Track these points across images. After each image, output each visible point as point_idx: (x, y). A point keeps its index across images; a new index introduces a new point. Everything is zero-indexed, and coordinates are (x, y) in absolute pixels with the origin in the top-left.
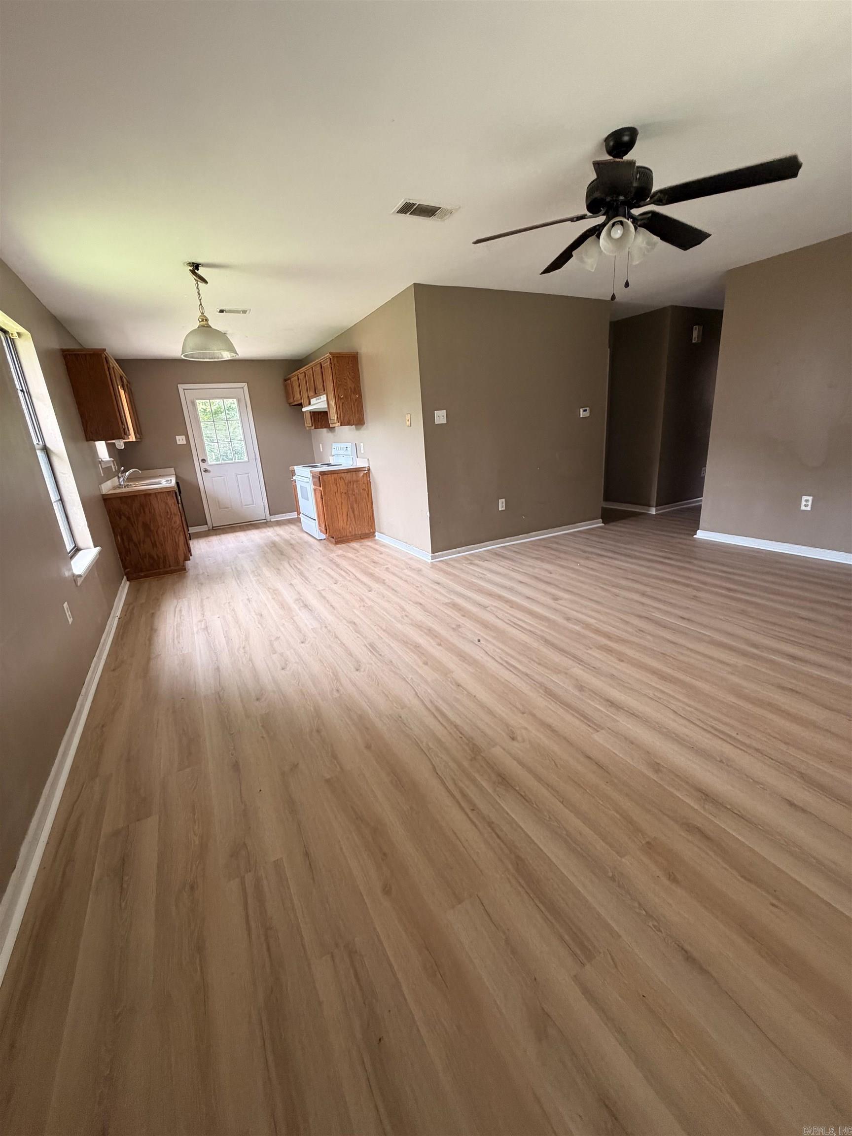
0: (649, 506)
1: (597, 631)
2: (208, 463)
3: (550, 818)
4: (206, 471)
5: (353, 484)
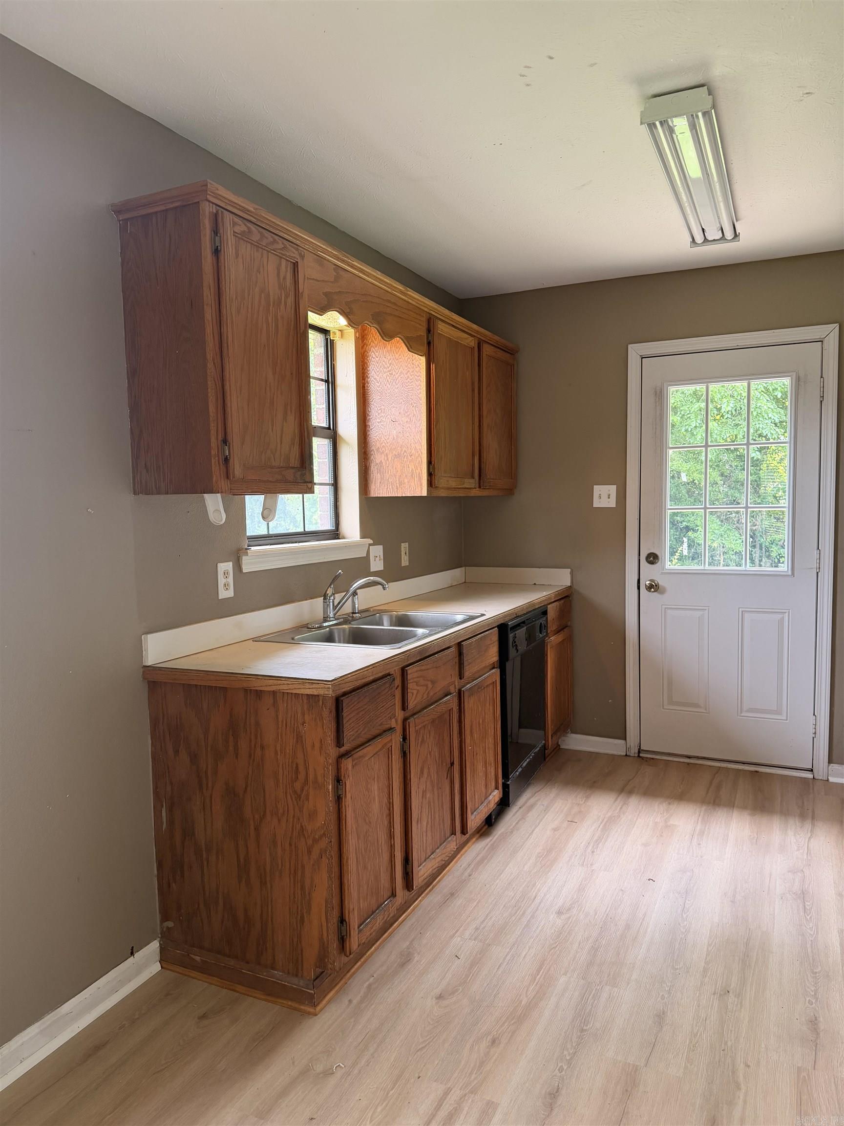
2: (663, 567)
4: (653, 587)
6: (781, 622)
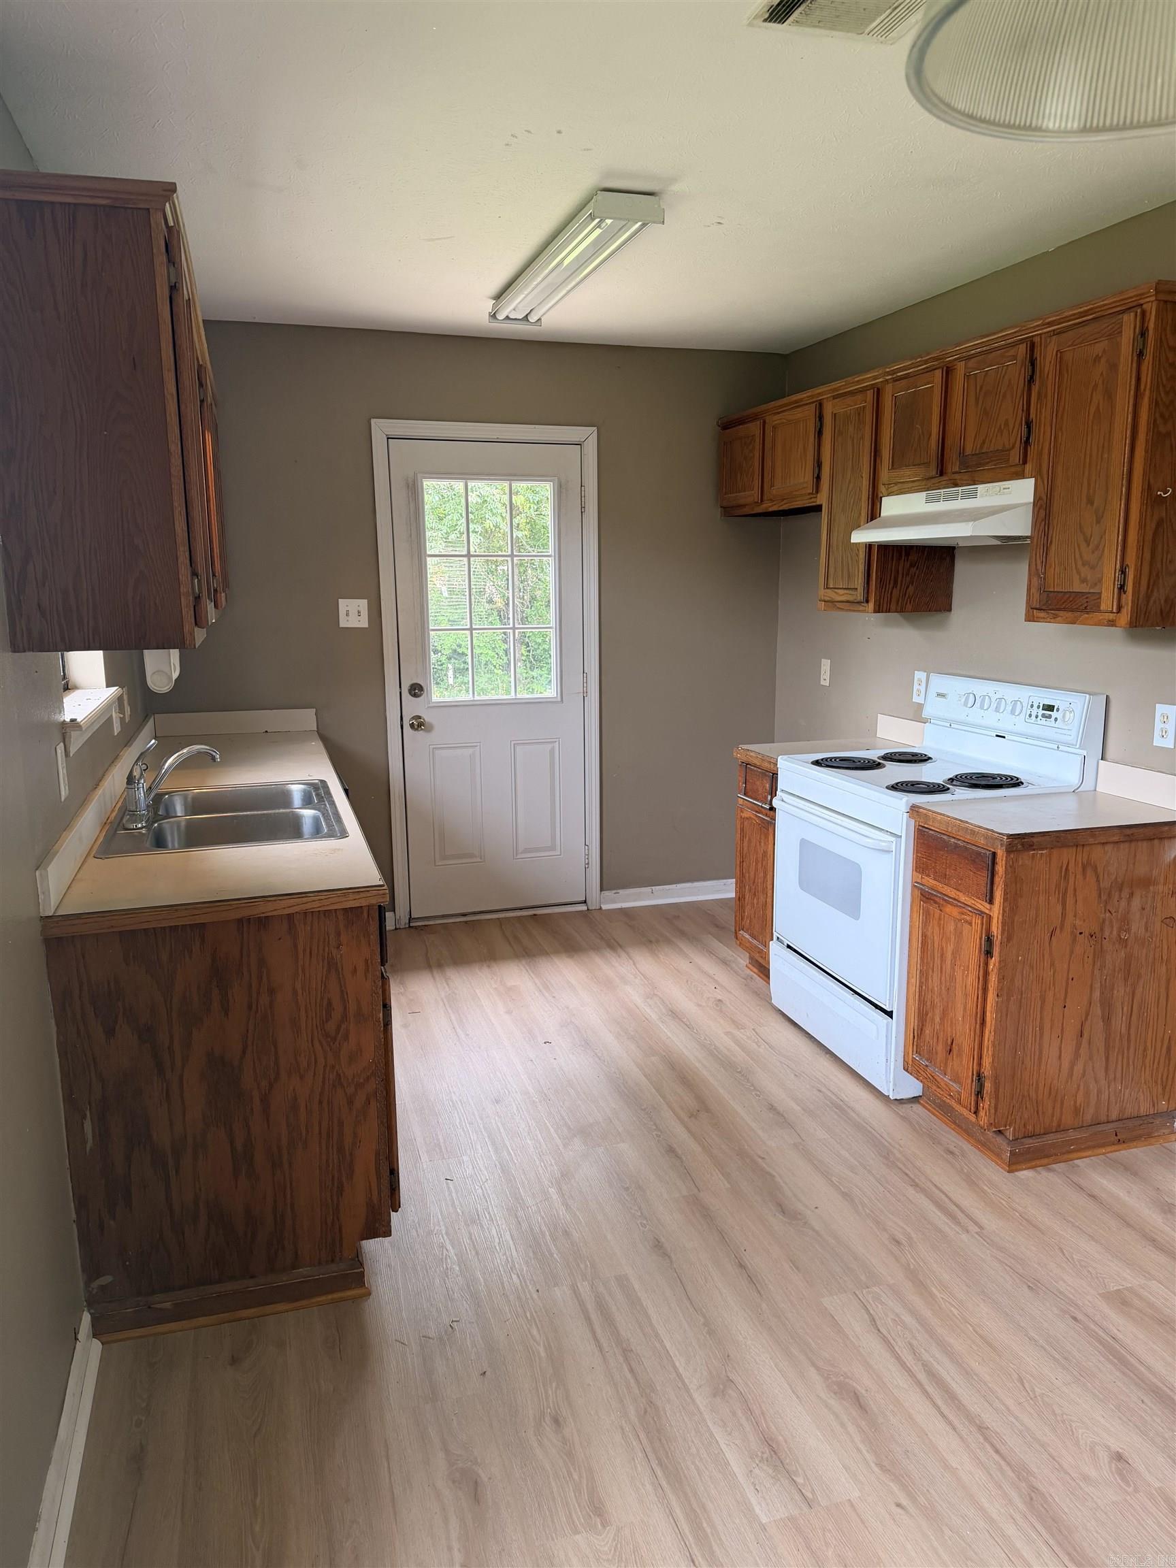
2: (428, 700)
4: (419, 724)
5: (1132, 895)
6: (552, 751)
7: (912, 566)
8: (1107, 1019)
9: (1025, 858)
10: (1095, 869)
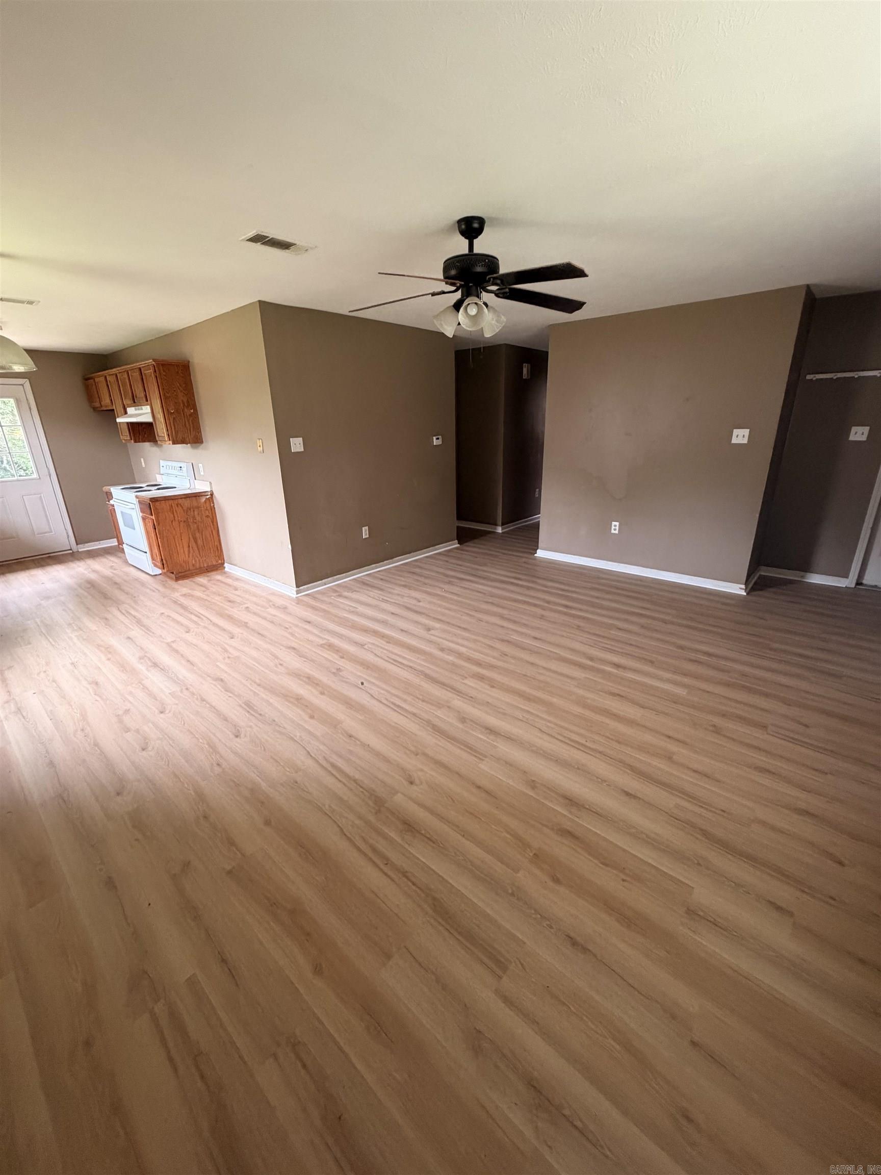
0: (496, 525)
1: (469, 659)
3: (455, 853)
5: (194, 511)
6: (41, 497)
7: (144, 428)
8: (196, 542)
9: (157, 504)
10: (181, 506)
